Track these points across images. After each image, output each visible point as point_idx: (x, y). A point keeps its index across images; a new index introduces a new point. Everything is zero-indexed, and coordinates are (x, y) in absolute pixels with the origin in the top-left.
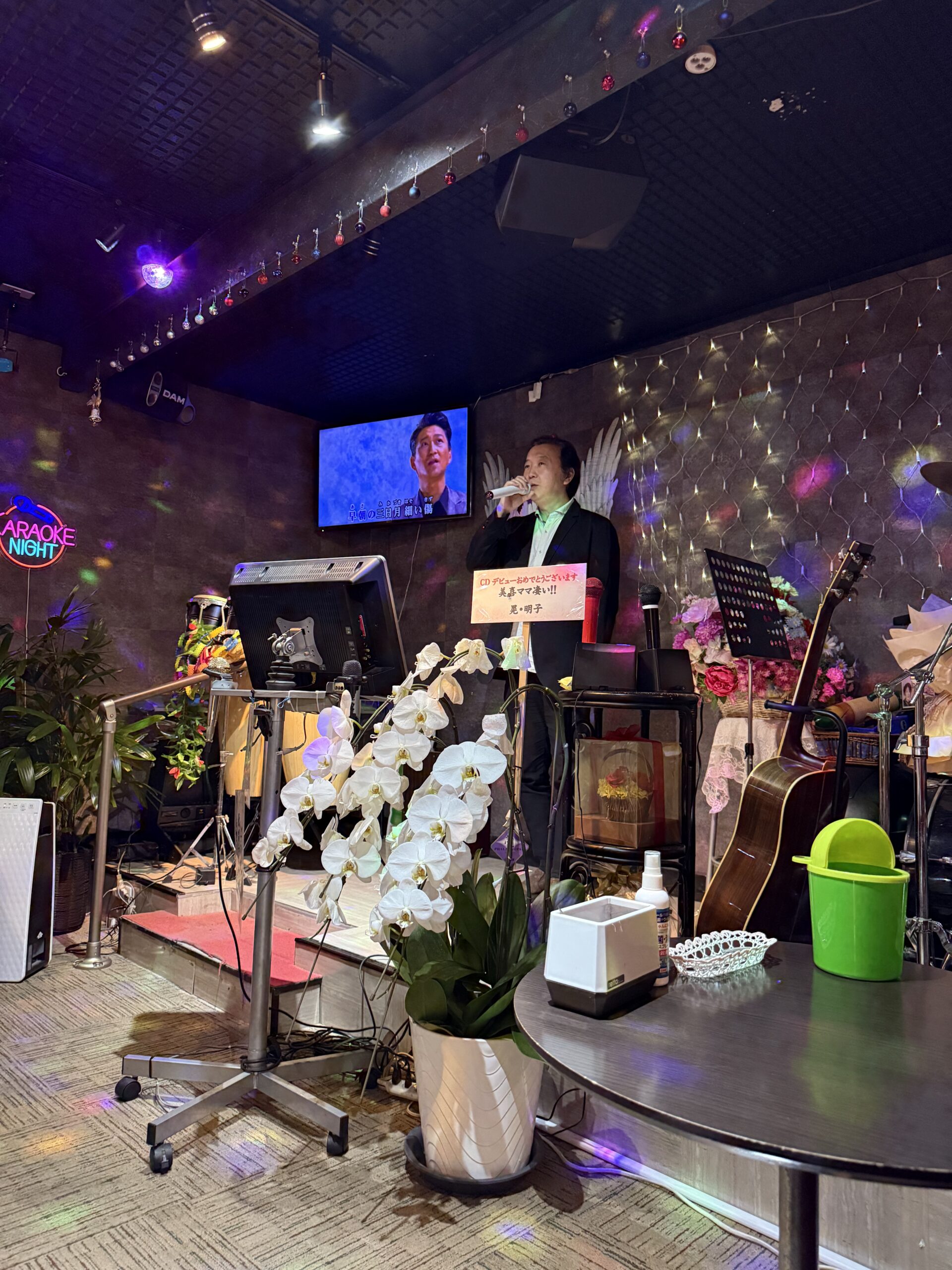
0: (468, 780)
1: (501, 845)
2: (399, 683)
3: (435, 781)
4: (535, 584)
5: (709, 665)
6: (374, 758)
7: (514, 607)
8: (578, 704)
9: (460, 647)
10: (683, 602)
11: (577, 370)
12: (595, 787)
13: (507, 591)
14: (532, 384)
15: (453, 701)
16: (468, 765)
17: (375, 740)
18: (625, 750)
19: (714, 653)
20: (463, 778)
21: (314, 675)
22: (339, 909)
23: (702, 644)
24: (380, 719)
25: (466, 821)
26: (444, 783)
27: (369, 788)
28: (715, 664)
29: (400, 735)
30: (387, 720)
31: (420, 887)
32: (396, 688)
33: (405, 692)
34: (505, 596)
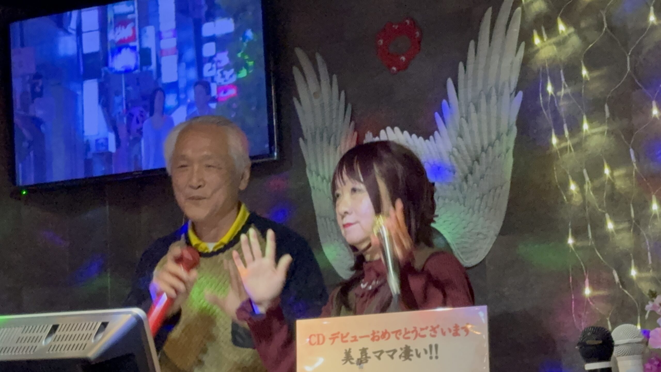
4: (403, 343)
13: (356, 355)
34: (352, 363)
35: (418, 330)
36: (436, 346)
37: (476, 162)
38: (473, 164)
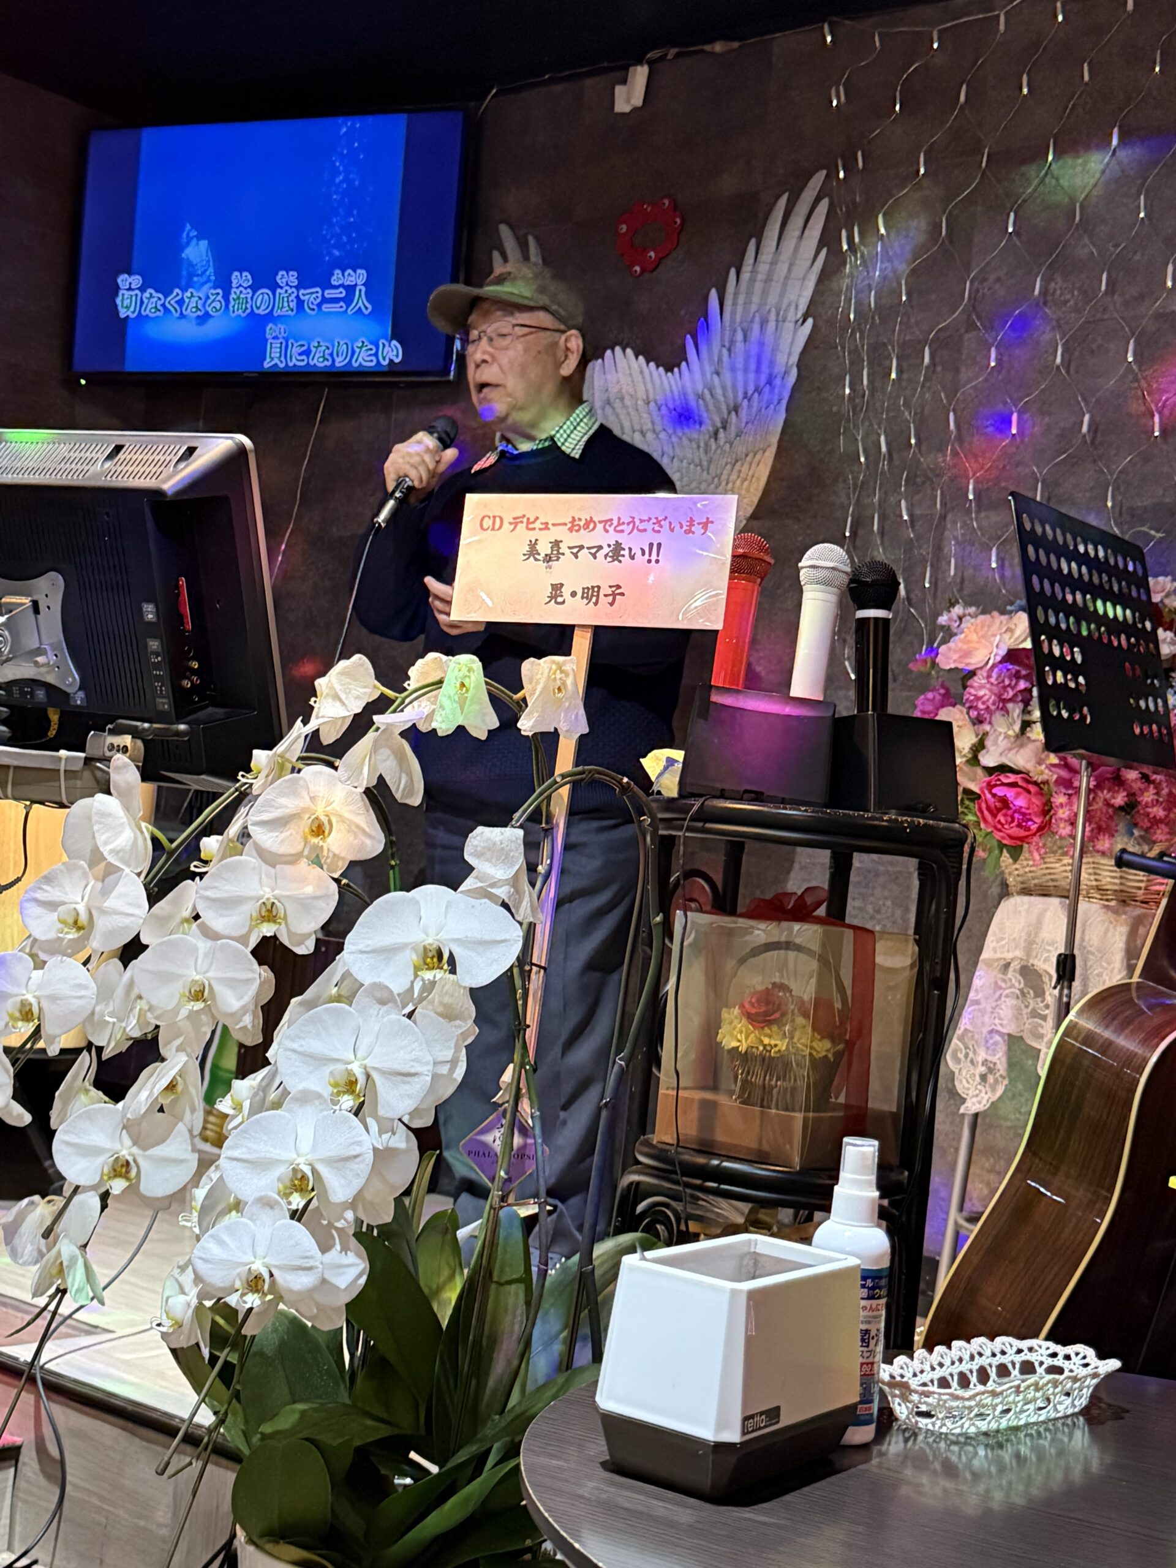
0: (428, 975)
1: (484, 1144)
2: (270, 747)
3: (347, 975)
4: (612, 538)
5: (990, 771)
6: (197, 917)
7: (557, 588)
8: (689, 829)
9: (420, 671)
10: (943, 620)
11: (736, 45)
12: (711, 1027)
13: (544, 549)
14: (626, 68)
15: (398, 796)
16: (431, 941)
17: (202, 875)
18: (788, 945)
19: (1003, 743)
20: (417, 969)
21: (54, 717)
22: (87, 1267)
23: (978, 721)
24: (217, 826)
25: (418, 1068)
26: (367, 980)
27: (178, 989)
28: (1003, 769)
29: (265, 868)
30: (233, 829)
31: (297, 1215)
32: (260, 757)
33: (282, 767)
34: (536, 560)
35: (637, 522)
36: (659, 545)
37: (733, 413)
38: (729, 413)
